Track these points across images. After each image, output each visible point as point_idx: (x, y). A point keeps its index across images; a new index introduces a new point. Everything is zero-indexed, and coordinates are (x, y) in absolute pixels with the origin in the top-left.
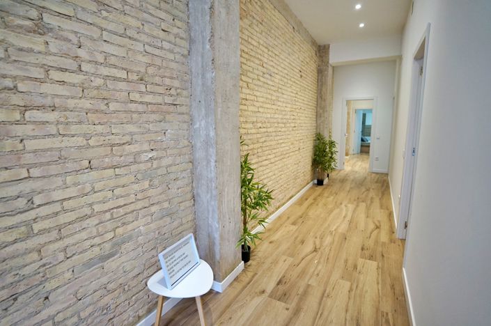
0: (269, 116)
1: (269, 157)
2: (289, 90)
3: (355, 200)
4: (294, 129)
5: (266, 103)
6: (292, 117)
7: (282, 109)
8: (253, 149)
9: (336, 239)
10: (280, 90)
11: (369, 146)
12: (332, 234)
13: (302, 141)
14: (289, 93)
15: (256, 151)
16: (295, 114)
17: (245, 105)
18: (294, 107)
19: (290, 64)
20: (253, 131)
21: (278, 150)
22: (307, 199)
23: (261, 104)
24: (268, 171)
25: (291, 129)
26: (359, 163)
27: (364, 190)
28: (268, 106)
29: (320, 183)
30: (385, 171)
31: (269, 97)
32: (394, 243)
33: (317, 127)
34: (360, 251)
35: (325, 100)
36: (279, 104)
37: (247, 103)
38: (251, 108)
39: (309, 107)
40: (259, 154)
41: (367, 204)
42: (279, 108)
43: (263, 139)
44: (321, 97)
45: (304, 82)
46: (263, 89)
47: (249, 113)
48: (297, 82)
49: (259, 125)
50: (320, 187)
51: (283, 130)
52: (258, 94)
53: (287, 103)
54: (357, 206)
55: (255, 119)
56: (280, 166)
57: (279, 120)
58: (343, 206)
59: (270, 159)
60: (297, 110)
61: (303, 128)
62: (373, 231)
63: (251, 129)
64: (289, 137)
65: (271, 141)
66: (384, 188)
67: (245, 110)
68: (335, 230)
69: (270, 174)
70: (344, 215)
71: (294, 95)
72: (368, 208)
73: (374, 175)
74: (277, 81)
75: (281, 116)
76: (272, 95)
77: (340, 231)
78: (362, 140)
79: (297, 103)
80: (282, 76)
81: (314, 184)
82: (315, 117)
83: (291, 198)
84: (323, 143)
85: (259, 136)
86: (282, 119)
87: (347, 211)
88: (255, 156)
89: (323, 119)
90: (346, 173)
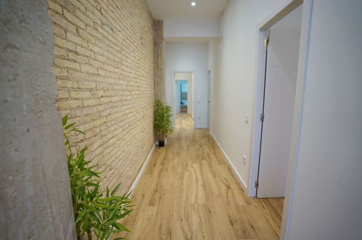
0: (112, 81)
1: (116, 133)
2: (132, 54)
3: (196, 159)
4: (139, 96)
5: (107, 64)
6: (137, 84)
7: (127, 74)
8: (94, 127)
9: (202, 215)
10: (123, 51)
11: (186, 107)
12: (194, 208)
13: (145, 108)
14: (132, 58)
15: (98, 130)
16: (139, 81)
17: (75, 61)
18: (139, 74)
19: (131, 25)
20: (92, 102)
21: (125, 122)
22: (155, 165)
23: (102, 65)
24: (116, 150)
25: (136, 96)
26: (184, 121)
27: (198, 146)
28: (112, 69)
29: (161, 144)
30: (205, 126)
31: (112, 57)
32: (251, 204)
33: (156, 94)
34: (230, 226)
35: (161, 70)
36: (123, 68)
37: (79, 58)
38: (85, 68)
39: (149, 75)
40: (104, 133)
41: (207, 161)
42: (123, 73)
43: (108, 112)
44: (158, 67)
45: (144, 50)
46: (102, 45)
47: (83, 75)
48: (138, 47)
49: (100, 93)
50: (162, 148)
51: (129, 98)
52: (96, 49)
53: (131, 68)
54: (201, 165)
55: (93, 85)
56: (128, 139)
57: (125, 87)
58: (189, 167)
59: (117, 135)
60: (140, 77)
61: (145, 95)
62: (227, 194)
63: (88, 99)
64: (135, 105)
65: (117, 112)
66: (211, 142)
67: (75, 70)
68: (196, 202)
69: (119, 153)
70: (195, 179)
71: (137, 61)
72: (210, 165)
73: (198, 131)
74: (120, 40)
75: (125, 83)
76: (114, 55)
77: (200, 202)
78: (181, 103)
79: (140, 70)
80: (124, 36)
81: (156, 146)
82: (153, 85)
83: (140, 168)
84: (162, 109)
85: (101, 108)
86: (127, 86)
87: (195, 172)
88: (98, 137)
89: (160, 87)
90: (178, 131)
